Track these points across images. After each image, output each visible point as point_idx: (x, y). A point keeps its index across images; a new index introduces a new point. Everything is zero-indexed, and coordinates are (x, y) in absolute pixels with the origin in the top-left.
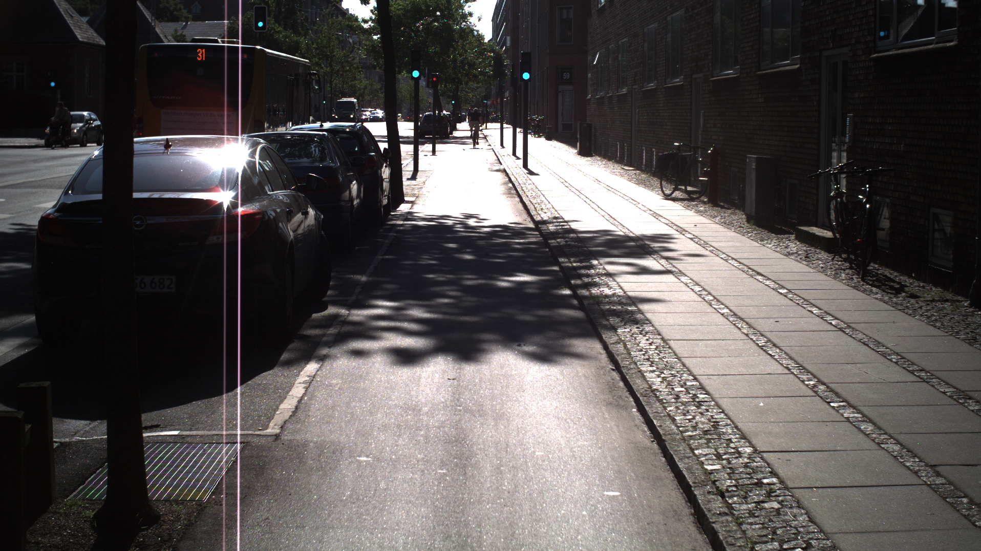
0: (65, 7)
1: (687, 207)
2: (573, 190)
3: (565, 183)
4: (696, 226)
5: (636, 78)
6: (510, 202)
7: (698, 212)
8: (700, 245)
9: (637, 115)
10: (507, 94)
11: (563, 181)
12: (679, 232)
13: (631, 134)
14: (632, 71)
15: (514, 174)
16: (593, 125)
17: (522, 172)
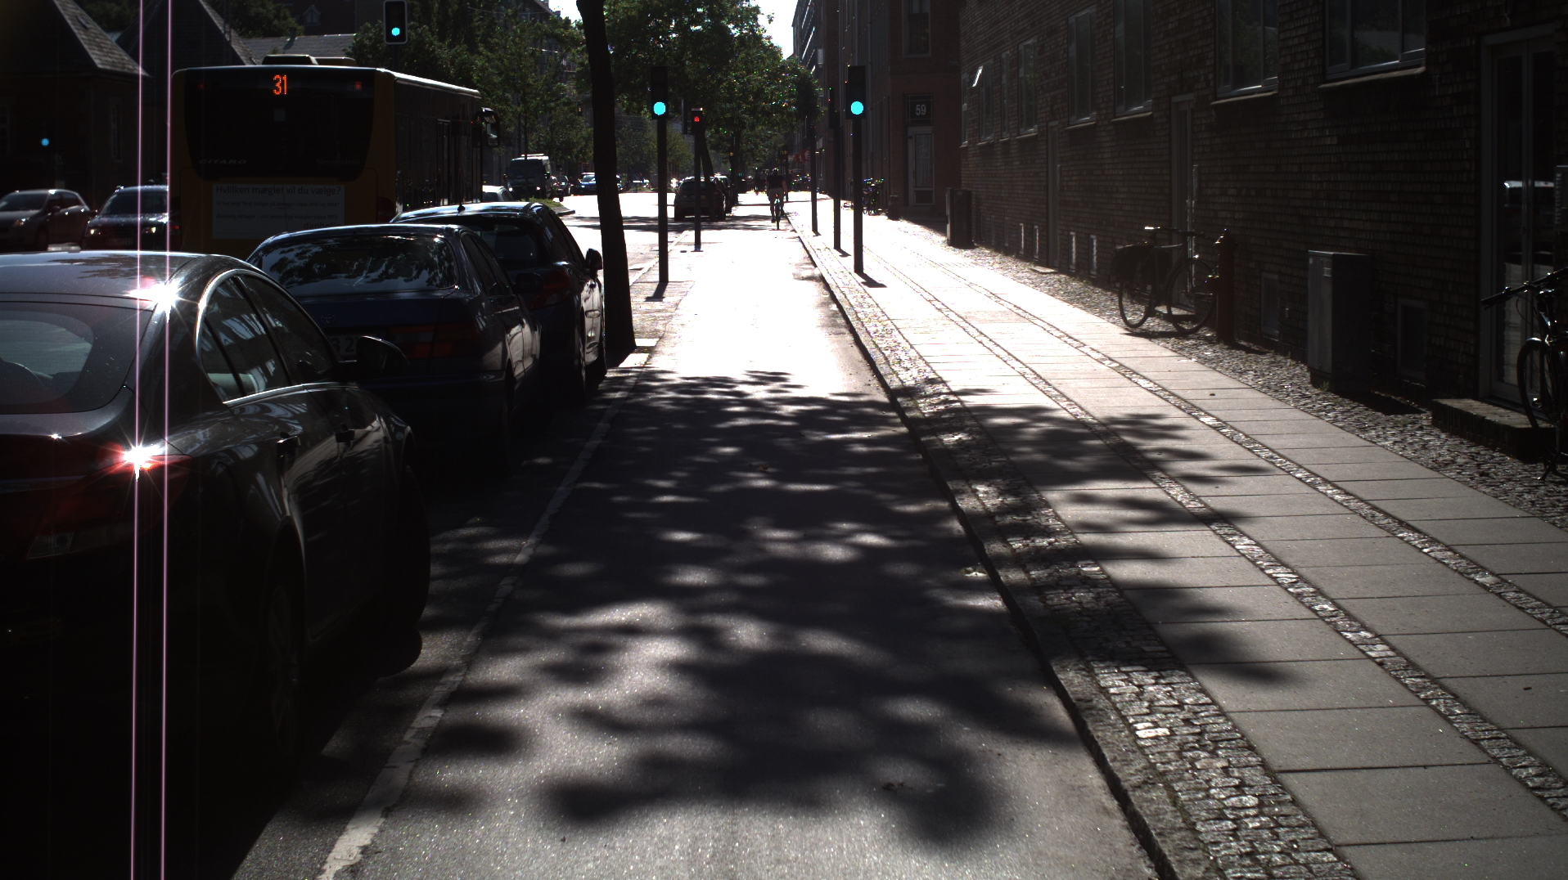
0: (73, 12)
1: (1179, 351)
2: (952, 316)
3: (935, 303)
4: (1213, 395)
5: (1055, 107)
6: (836, 346)
7: (1204, 361)
8: (1240, 444)
9: (1058, 175)
10: (820, 144)
11: (932, 298)
12: (1183, 410)
13: (1047, 208)
14: (1047, 95)
15: (841, 285)
16: (973, 193)
17: (853, 282)
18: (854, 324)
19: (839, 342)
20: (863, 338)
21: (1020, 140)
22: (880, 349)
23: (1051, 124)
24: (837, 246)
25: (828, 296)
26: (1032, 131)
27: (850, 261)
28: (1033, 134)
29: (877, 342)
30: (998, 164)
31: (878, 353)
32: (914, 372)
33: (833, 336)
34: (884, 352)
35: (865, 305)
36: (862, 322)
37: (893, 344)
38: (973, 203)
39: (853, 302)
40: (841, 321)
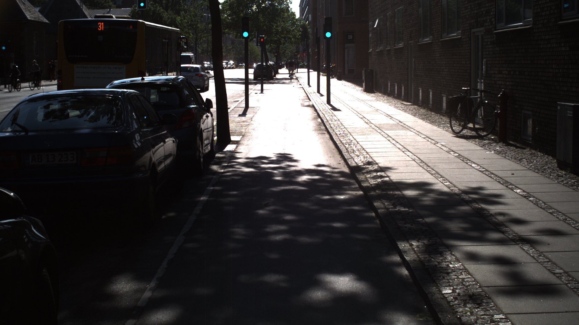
2: (373, 126)
4: (513, 174)
5: (412, 35)
9: (413, 64)
12: (502, 184)
13: (408, 77)
14: (408, 30)
15: (322, 110)
16: (374, 70)
17: (327, 108)
18: (330, 130)
19: (323, 138)
20: (335, 137)
21: (395, 49)
22: (343, 144)
23: (410, 42)
24: (319, 91)
25: (316, 114)
26: (401, 45)
27: (325, 98)
28: (401, 46)
29: (341, 140)
30: (385, 59)
31: (343, 146)
32: (362, 157)
33: (320, 135)
34: (345, 145)
35: (333, 120)
36: (333, 129)
37: (349, 141)
38: (374, 74)
39: (328, 119)
40: (323, 128)
